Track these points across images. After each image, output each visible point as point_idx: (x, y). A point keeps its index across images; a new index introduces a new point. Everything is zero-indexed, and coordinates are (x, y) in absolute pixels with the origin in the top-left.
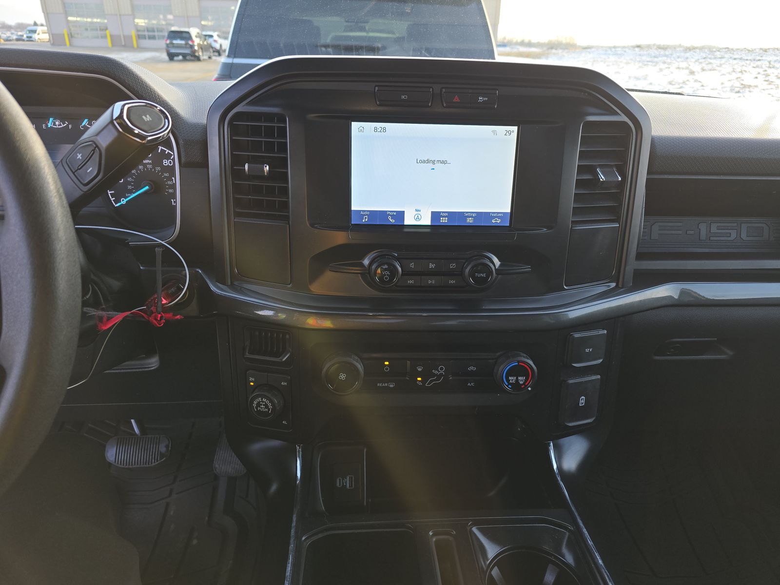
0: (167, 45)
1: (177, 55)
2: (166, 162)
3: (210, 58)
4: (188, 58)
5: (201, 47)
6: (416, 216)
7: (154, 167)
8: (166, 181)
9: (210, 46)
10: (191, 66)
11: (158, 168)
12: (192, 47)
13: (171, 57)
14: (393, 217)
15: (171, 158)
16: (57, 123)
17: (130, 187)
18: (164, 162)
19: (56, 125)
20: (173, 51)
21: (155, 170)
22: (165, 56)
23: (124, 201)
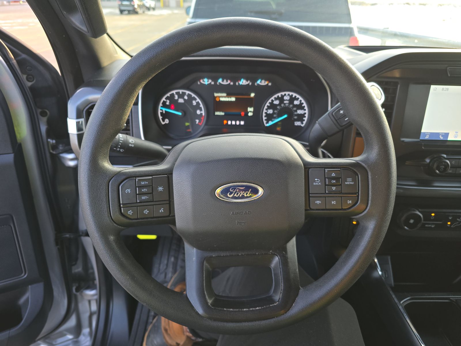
0: (119, 5)
1: (125, 10)
3: (144, 12)
4: (131, 12)
5: (139, 6)
6: (455, 135)
7: (289, 105)
8: (294, 112)
9: (144, 6)
10: (133, 17)
11: (291, 106)
12: (133, 6)
13: (122, 12)
14: (442, 136)
15: (299, 100)
17: (275, 116)
18: (295, 102)
20: (123, 8)
21: (289, 107)
22: (117, 11)
23: (271, 123)
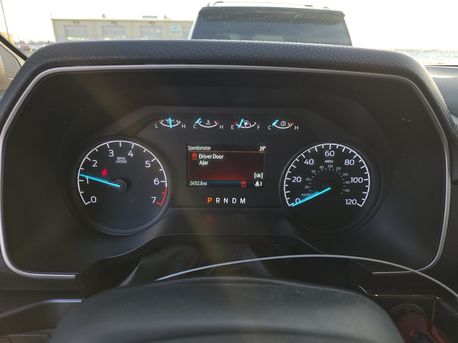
2: (348, 162)
7: (335, 167)
8: (344, 181)
11: (339, 168)
15: (354, 158)
16: (246, 124)
17: (307, 187)
18: (346, 162)
19: (244, 126)
21: (335, 170)
23: (299, 202)
